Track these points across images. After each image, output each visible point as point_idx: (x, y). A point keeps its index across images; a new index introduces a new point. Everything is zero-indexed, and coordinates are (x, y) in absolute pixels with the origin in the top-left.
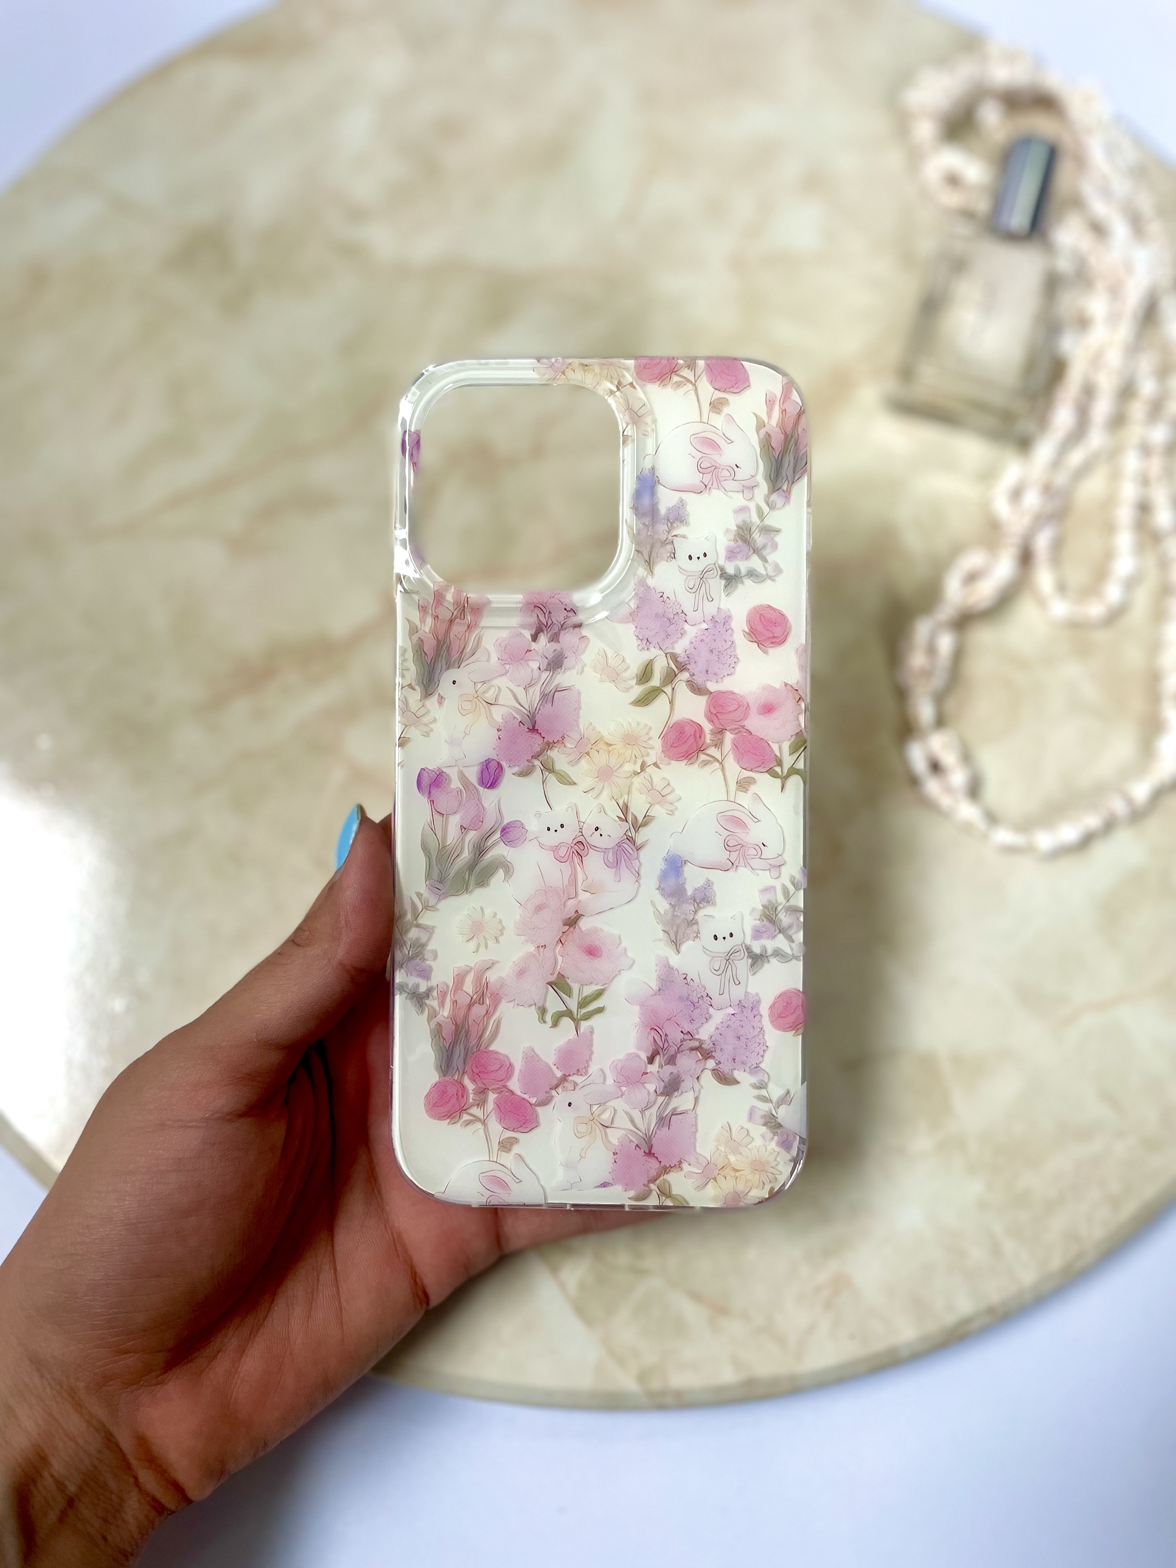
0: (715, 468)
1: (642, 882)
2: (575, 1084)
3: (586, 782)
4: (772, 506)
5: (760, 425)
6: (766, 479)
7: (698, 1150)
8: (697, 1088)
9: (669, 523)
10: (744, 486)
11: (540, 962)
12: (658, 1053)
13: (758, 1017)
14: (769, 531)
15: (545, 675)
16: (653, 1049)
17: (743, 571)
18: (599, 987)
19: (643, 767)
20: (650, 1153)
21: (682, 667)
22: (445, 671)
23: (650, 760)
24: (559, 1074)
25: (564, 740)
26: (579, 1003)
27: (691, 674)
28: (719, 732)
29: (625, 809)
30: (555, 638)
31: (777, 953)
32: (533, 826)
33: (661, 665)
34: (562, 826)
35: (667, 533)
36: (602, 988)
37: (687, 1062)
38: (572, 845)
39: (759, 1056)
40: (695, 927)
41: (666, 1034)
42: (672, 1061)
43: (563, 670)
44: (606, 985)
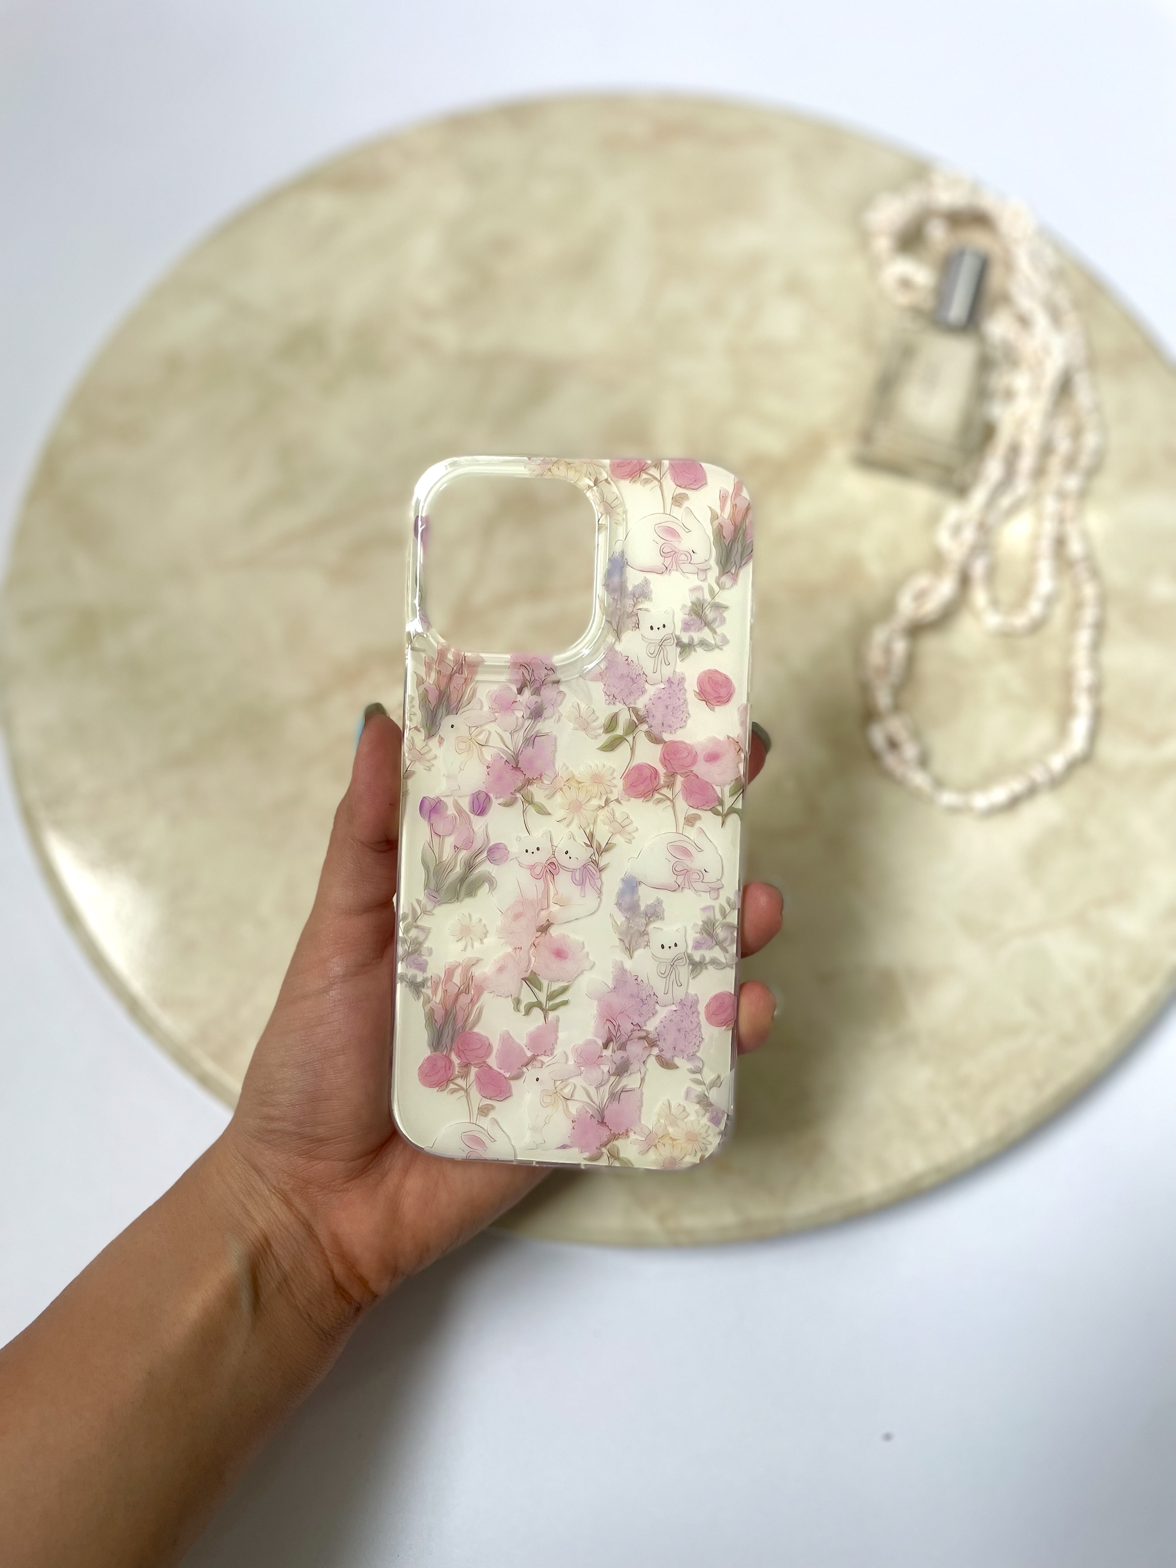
0: (674, 553)
1: (603, 898)
2: (542, 1063)
3: (559, 813)
4: (722, 587)
5: (714, 517)
6: (717, 564)
7: (643, 1122)
8: (643, 1071)
9: (635, 599)
10: (698, 569)
11: (517, 961)
12: (612, 1040)
13: (695, 1014)
14: (719, 607)
15: (527, 723)
16: (608, 1037)
17: (696, 641)
18: (565, 984)
19: (607, 802)
20: (602, 1122)
21: (642, 720)
22: (446, 716)
23: (613, 797)
24: (529, 1054)
25: (542, 777)
26: (547, 996)
27: (649, 725)
28: (672, 775)
29: (590, 837)
30: (537, 692)
31: (714, 962)
32: (514, 849)
33: (624, 717)
34: (538, 849)
35: (633, 607)
36: (568, 984)
37: (635, 1049)
38: (546, 865)
39: (696, 1046)
40: (646, 938)
41: (619, 1025)
42: (623, 1047)
43: (542, 719)
44: (571, 982)
